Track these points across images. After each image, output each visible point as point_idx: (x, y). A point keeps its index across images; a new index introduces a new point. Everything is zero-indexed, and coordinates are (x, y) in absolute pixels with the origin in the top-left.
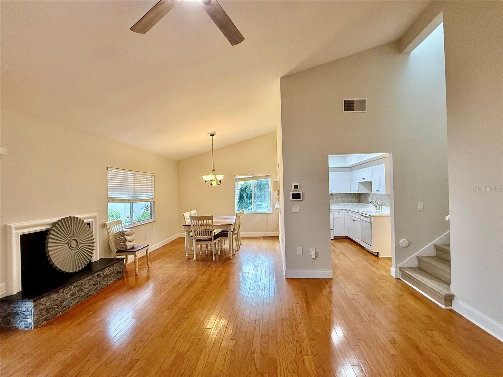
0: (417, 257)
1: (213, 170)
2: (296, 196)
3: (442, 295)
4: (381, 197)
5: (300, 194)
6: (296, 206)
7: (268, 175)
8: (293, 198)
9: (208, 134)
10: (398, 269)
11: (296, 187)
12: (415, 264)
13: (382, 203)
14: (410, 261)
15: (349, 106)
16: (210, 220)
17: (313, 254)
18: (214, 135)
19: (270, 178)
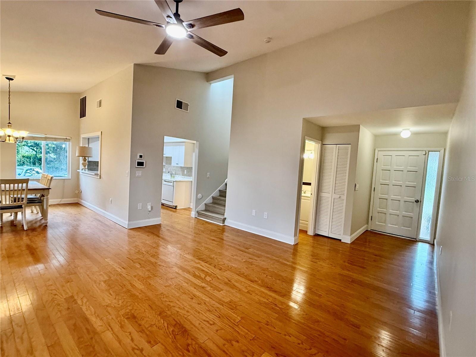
0: (205, 204)
1: (9, 123)
2: (140, 164)
3: (222, 219)
4: (175, 168)
5: (143, 162)
6: (139, 172)
7: (67, 138)
8: (138, 166)
9: (3, 75)
10: (196, 212)
11: (141, 156)
12: (204, 208)
13: (176, 173)
14: (202, 207)
15: (179, 105)
16: (19, 184)
17: (149, 208)
18: (12, 79)
19: (70, 141)
